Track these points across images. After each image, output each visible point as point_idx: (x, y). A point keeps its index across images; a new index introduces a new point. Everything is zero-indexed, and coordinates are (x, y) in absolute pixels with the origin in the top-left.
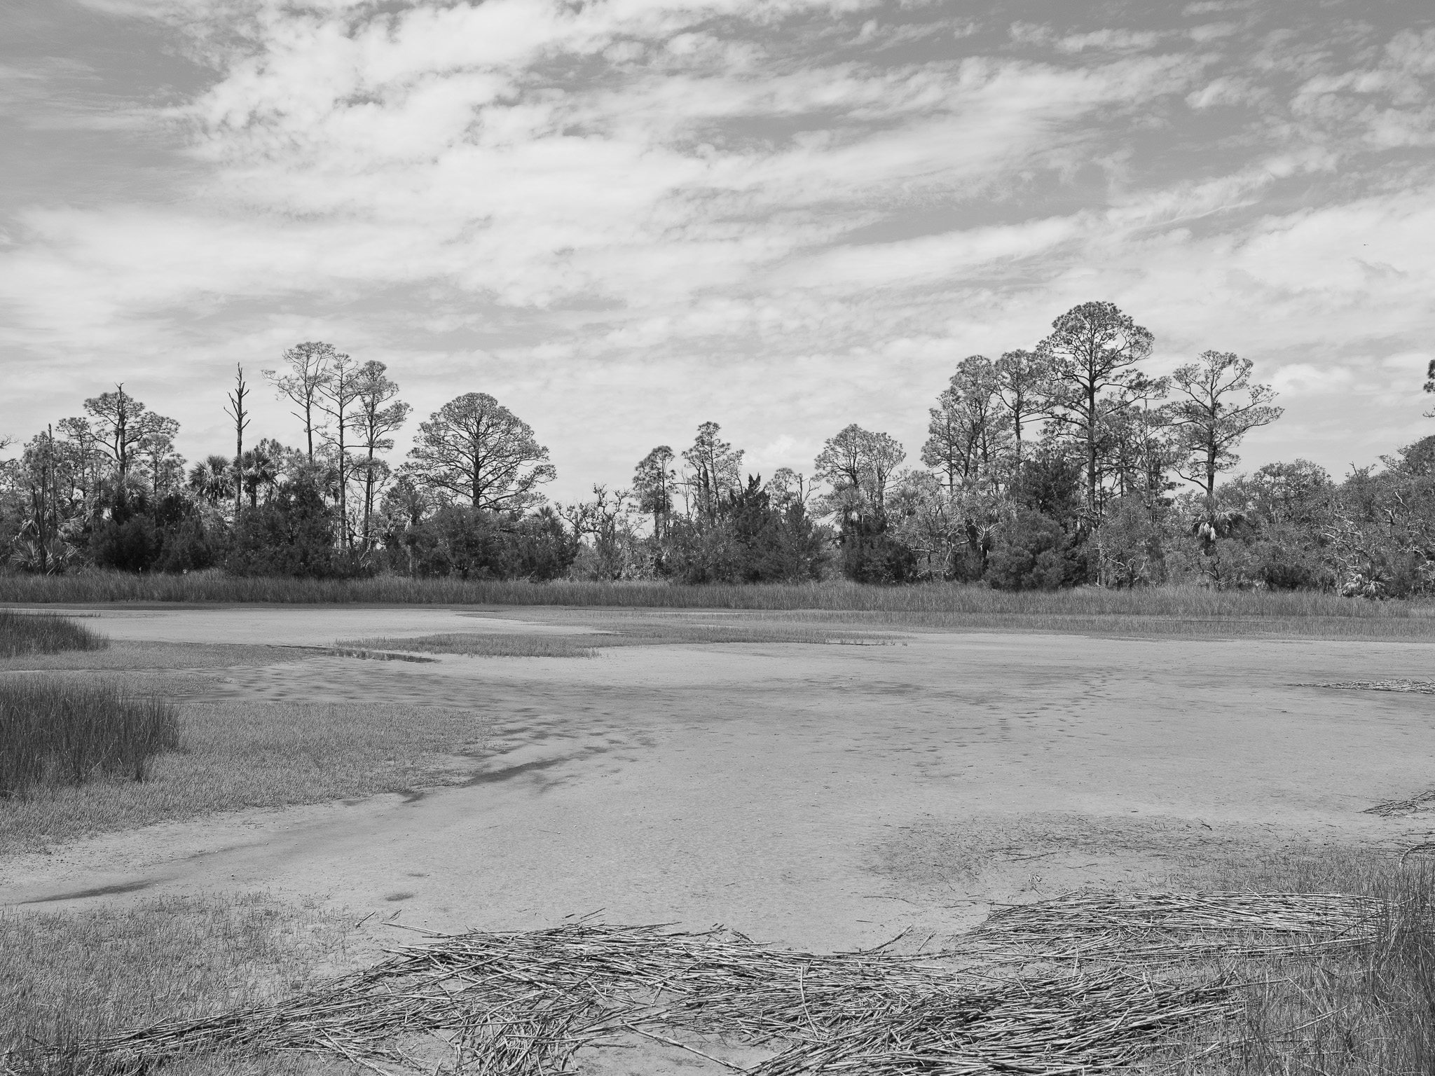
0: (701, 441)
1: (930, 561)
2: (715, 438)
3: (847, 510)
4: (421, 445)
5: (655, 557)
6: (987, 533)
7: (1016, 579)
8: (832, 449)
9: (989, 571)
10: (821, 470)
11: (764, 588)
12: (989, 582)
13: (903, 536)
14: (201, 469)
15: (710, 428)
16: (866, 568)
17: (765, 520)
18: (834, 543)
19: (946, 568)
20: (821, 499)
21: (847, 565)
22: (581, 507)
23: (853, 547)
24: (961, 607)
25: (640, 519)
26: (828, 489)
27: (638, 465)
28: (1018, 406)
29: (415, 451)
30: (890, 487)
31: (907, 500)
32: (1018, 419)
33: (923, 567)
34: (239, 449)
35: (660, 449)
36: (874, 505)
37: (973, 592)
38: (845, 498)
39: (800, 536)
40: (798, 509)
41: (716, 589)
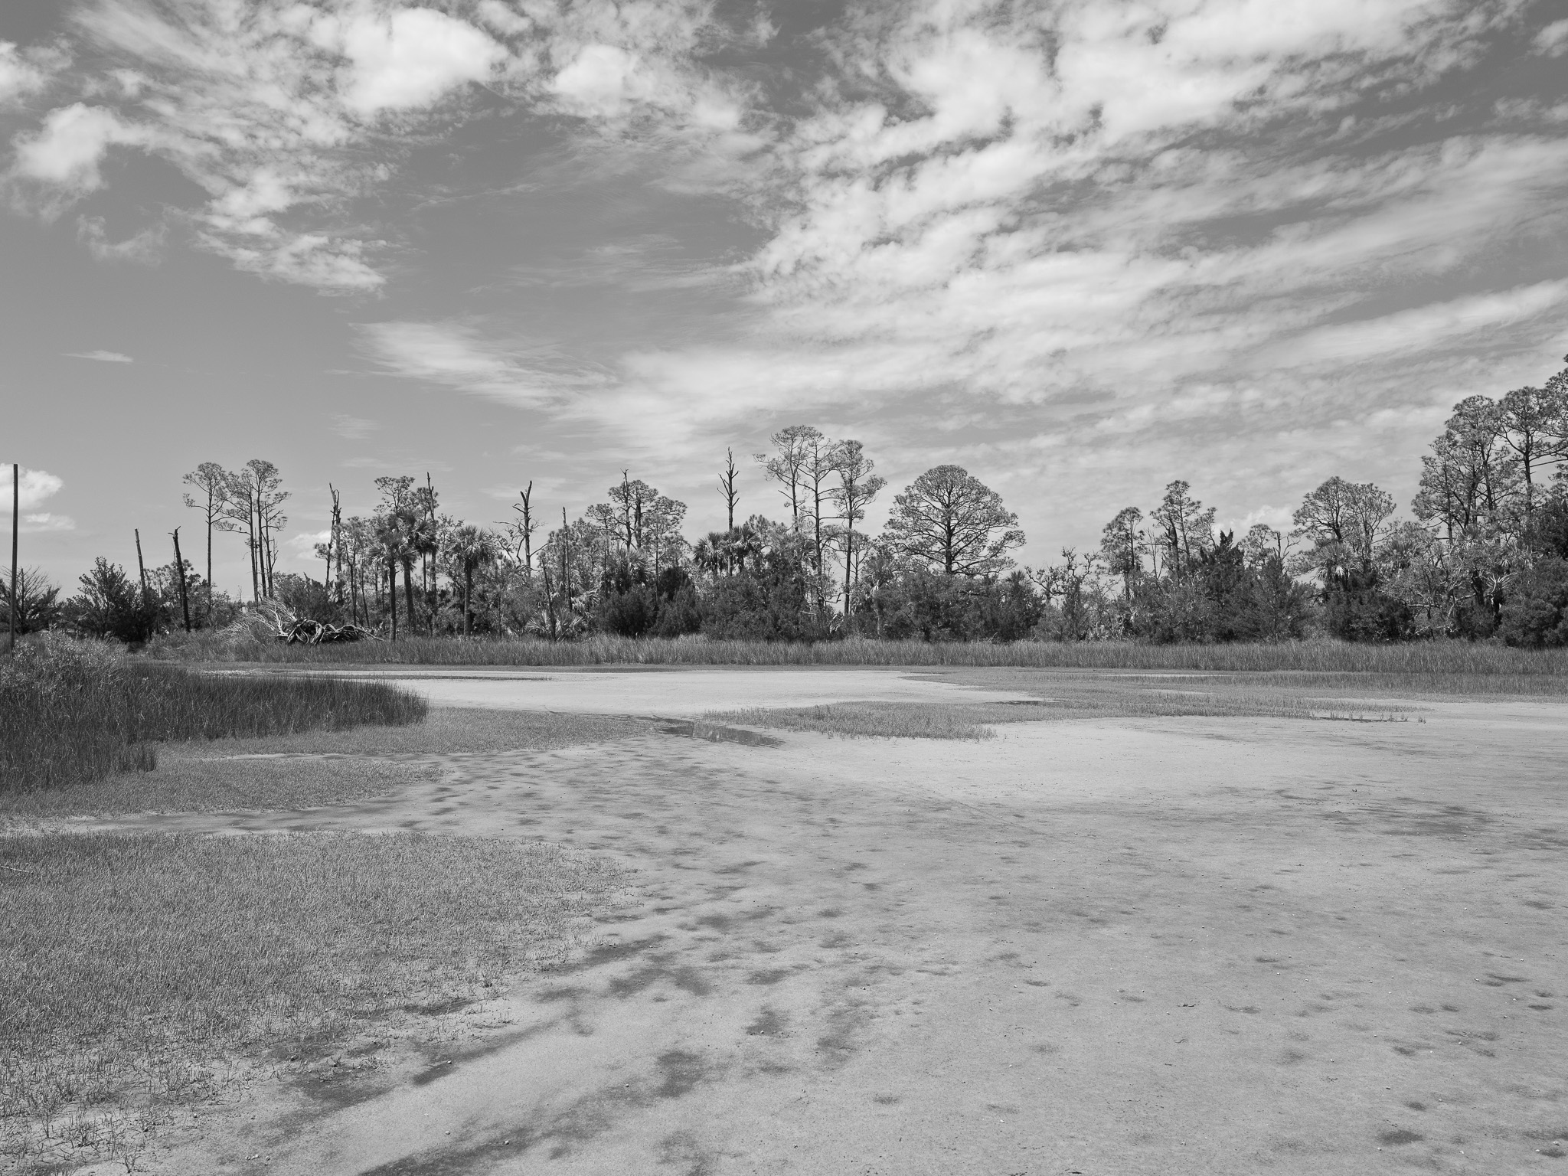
0: (1170, 500)
1: (1429, 616)
2: (1184, 496)
3: (1331, 564)
4: (898, 517)
5: (1124, 617)
6: (1500, 585)
7: (1538, 635)
8: (1312, 504)
9: (1502, 627)
10: (1300, 526)
11: (1237, 648)
12: (1503, 638)
13: (1396, 590)
14: (702, 545)
15: (1179, 486)
16: (1354, 626)
17: (1239, 577)
18: (1316, 600)
19: (1449, 624)
20: (1301, 556)
21: (1333, 623)
22: (1051, 570)
23: (1339, 603)
24: (1473, 667)
25: (1111, 581)
26: (1309, 545)
27: (1105, 527)
28: (1527, 450)
29: (891, 522)
30: (1378, 540)
31: (1401, 552)
32: (1527, 462)
33: (1422, 623)
34: (731, 525)
35: (1127, 510)
36: (1360, 558)
37: (1485, 650)
38: (1328, 552)
39: (1278, 592)
40: (1275, 565)
41: (1185, 650)
